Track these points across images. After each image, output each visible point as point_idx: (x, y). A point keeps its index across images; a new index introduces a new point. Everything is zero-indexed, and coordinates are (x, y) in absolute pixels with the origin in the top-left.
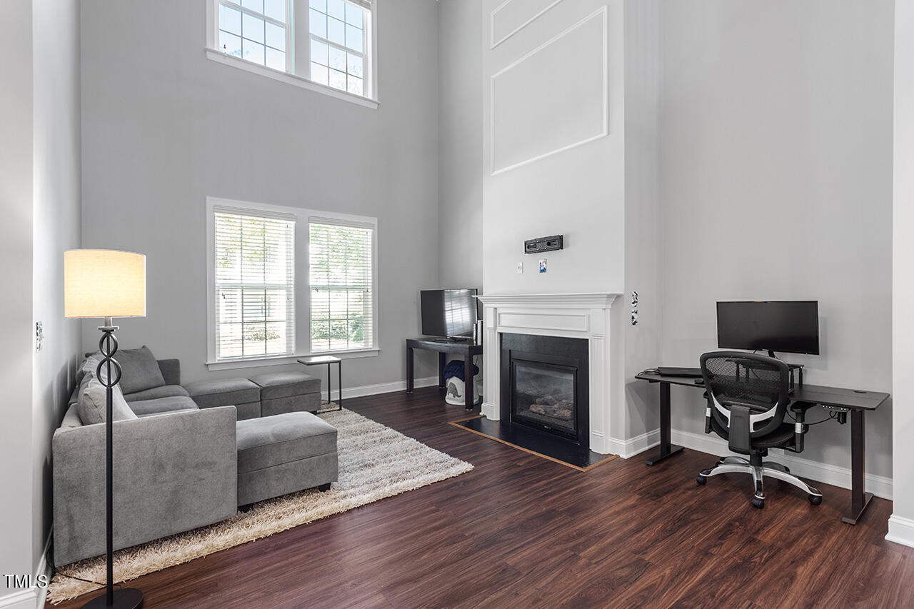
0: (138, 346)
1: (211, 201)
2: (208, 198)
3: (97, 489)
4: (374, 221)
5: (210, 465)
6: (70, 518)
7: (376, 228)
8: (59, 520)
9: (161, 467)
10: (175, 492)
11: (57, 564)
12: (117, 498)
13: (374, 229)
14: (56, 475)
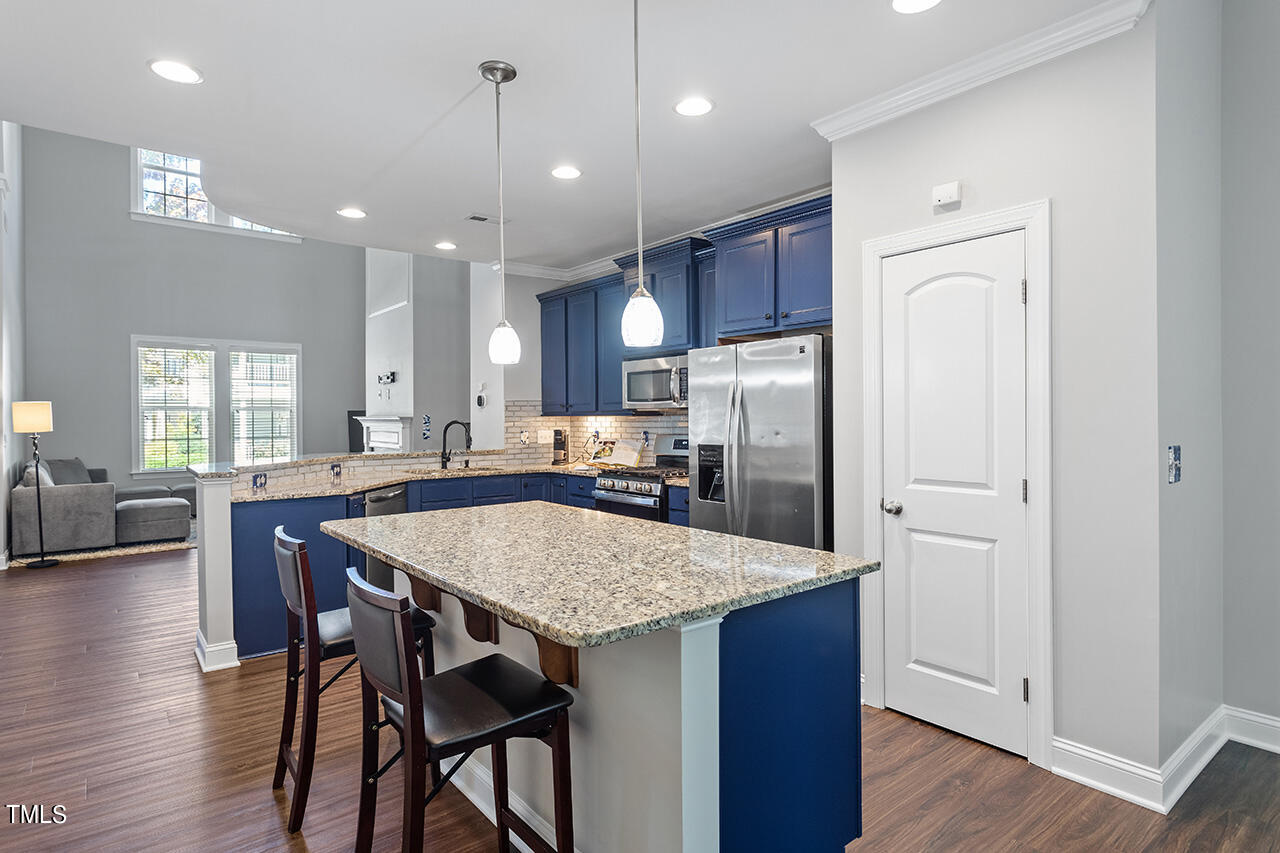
0: (74, 458)
1: (134, 338)
2: (132, 336)
3: (34, 519)
4: (299, 347)
5: (98, 514)
6: (21, 533)
7: (300, 353)
8: (15, 532)
9: (69, 512)
10: (76, 526)
11: (14, 554)
12: (43, 525)
13: (298, 354)
14: (14, 510)
